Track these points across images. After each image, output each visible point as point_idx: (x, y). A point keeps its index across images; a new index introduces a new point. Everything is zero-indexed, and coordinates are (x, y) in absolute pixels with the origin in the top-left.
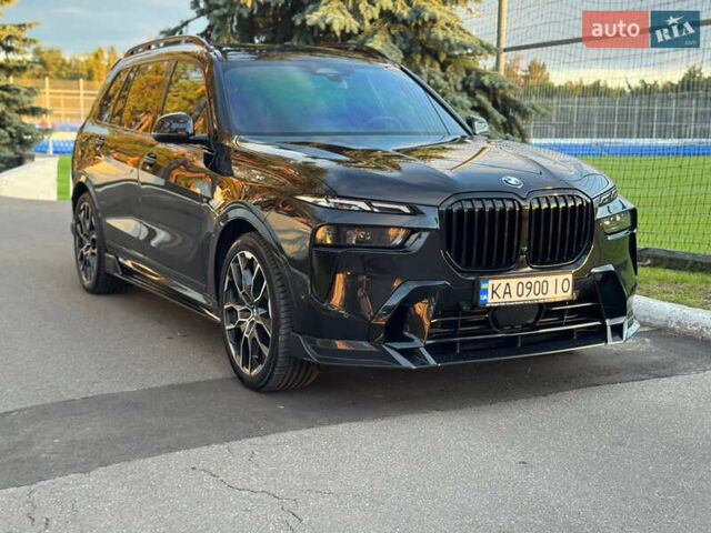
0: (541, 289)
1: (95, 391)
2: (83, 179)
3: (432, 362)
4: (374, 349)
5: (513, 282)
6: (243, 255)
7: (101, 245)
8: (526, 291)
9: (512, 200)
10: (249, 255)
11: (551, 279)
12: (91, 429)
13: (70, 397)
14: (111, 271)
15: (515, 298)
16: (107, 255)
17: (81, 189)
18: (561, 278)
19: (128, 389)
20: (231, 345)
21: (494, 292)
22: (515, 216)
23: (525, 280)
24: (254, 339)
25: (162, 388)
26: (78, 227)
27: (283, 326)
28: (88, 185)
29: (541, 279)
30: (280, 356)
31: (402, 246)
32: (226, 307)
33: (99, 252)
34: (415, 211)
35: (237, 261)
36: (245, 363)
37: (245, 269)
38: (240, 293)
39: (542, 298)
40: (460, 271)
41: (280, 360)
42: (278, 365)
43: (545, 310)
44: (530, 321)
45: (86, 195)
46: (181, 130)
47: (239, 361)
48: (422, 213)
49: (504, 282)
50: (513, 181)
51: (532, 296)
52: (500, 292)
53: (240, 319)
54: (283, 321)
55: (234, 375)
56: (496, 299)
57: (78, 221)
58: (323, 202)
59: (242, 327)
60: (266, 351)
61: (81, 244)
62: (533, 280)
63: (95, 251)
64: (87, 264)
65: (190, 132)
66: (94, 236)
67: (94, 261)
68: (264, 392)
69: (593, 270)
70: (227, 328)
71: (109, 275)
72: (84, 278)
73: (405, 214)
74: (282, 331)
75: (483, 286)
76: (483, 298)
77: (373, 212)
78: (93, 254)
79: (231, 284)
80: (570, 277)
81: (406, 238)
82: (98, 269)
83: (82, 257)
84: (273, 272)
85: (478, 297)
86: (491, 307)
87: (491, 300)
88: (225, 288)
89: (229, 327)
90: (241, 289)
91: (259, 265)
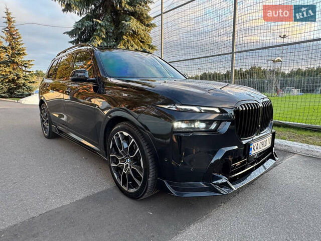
0: (265, 144)
2: (42, 98)
4: (206, 186)
5: (259, 143)
6: (122, 134)
7: (50, 122)
8: (262, 146)
10: (126, 134)
11: (267, 139)
15: (259, 150)
16: (52, 125)
17: (42, 102)
20: (115, 174)
21: (254, 149)
23: (262, 141)
24: (130, 175)
26: (42, 115)
28: (44, 100)
31: (216, 130)
32: (111, 156)
33: (50, 124)
34: (222, 111)
35: (118, 135)
36: (124, 183)
37: (123, 140)
38: (120, 151)
41: (149, 189)
42: (147, 191)
45: (44, 104)
46: (82, 76)
47: (121, 183)
48: (227, 112)
53: (120, 163)
56: (254, 152)
57: (41, 113)
60: (139, 184)
61: (43, 121)
63: (48, 124)
64: (45, 128)
65: (87, 77)
66: (47, 119)
67: (48, 127)
71: (54, 133)
72: (45, 133)
73: (217, 113)
75: (251, 147)
76: (250, 152)
77: (201, 112)
79: (114, 145)
81: (218, 126)
82: (50, 131)
83: (44, 125)
88: (111, 147)
89: (113, 165)
90: (121, 150)
91: (133, 140)
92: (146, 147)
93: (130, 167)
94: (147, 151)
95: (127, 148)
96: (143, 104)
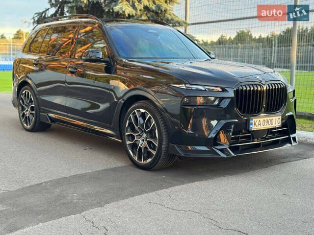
0: (271, 123)
1: (73, 173)
3: (233, 154)
4: (208, 149)
5: (262, 120)
6: (139, 111)
7: (38, 109)
8: (266, 123)
9: (260, 85)
10: (143, 111)
11: (274, 118)
12: (87, 189)
13: (63, 176)
14: (44, 121)
15: (262, 127)
16: (41, 114)
18: (277, 118)
19: (87, 172)
20: (130, 151)
21: (255, 124)
22: (261, 92)
23: (266, 119)
24: (146, 148)
25: (102, 170)
26: (21, 101)
27: (164, 141)
29: (271, 118)
30: (163, 154)
31: (218, 105)
32: (126, 134)
33: (36, 113)
34: (224, 90)
35: (135, 113)
36: (140, 158)
37: (140, 117)
38: (136, 128)
39: (271, 126)
40: (242, 116)
41: (162, 156)
42: (161, 158)
43: (270, 131)
44: (264, 136)
46: (93, 56)
47: (136, 158)
48: (227, 91)
49: (258, 120)
50: (258, 77)
51: (268, 126)
52: (257, 124)
53: (136, 139)
54: (164, 139)
55: (132, 163)
56: (255, 127)
58: (183, 86)
59: (137, 142)
60: (154, 153)
61: (23, 109)
62: (268, 119)
63: (34, 112)
65: (101, 57)
66: (33, 106)
68: (151, 170)
69: (287, 115)
70: (127, 143)
71: (42, 122)
72: (25, 125)
73: (219, 91)
74: (164, 143)
75: (251, 122)
76: (251, 126)
77: (205, 90)
78: (31, 113)
79: (131, 124)
80: (280, 117)
81: (220, 102)
83: (24, 115)
84: (159, 117)
85: (249, 126)
86: (254, 131)
87: (254, 127)
88: (127, 126)
89: (128, 143)
90: (137, 126)
91: (149, 115)
92: (161, 120)
93: (146, 141)
94: (161, 123)
95: (143, 124)
96: (158, 84)
